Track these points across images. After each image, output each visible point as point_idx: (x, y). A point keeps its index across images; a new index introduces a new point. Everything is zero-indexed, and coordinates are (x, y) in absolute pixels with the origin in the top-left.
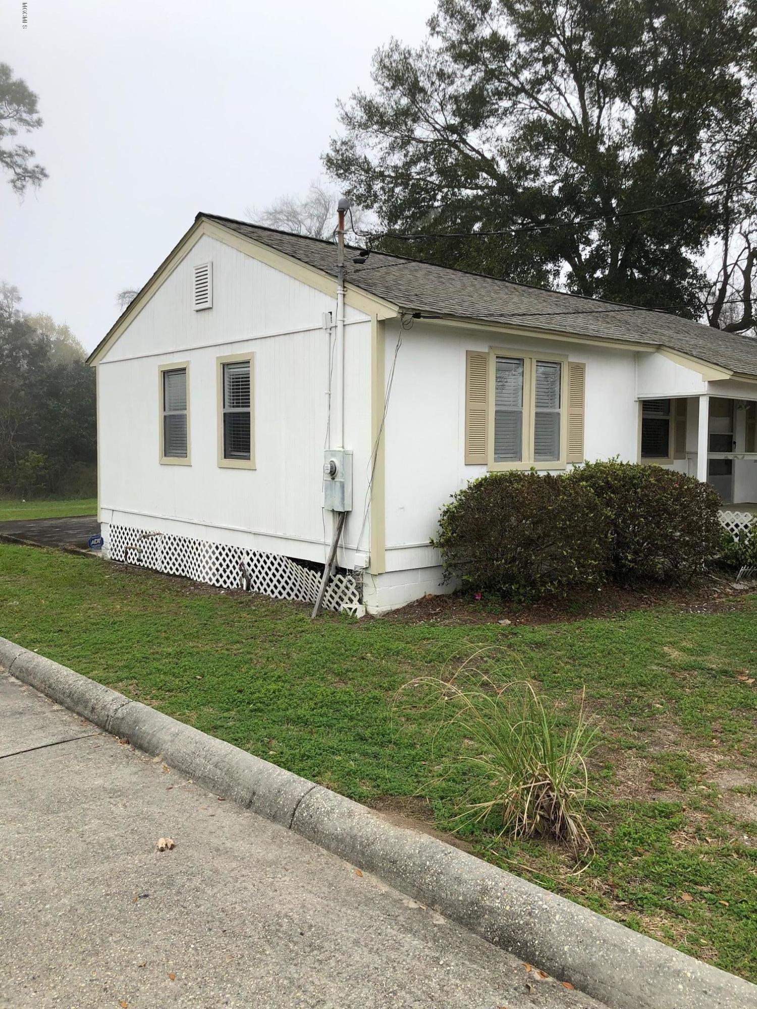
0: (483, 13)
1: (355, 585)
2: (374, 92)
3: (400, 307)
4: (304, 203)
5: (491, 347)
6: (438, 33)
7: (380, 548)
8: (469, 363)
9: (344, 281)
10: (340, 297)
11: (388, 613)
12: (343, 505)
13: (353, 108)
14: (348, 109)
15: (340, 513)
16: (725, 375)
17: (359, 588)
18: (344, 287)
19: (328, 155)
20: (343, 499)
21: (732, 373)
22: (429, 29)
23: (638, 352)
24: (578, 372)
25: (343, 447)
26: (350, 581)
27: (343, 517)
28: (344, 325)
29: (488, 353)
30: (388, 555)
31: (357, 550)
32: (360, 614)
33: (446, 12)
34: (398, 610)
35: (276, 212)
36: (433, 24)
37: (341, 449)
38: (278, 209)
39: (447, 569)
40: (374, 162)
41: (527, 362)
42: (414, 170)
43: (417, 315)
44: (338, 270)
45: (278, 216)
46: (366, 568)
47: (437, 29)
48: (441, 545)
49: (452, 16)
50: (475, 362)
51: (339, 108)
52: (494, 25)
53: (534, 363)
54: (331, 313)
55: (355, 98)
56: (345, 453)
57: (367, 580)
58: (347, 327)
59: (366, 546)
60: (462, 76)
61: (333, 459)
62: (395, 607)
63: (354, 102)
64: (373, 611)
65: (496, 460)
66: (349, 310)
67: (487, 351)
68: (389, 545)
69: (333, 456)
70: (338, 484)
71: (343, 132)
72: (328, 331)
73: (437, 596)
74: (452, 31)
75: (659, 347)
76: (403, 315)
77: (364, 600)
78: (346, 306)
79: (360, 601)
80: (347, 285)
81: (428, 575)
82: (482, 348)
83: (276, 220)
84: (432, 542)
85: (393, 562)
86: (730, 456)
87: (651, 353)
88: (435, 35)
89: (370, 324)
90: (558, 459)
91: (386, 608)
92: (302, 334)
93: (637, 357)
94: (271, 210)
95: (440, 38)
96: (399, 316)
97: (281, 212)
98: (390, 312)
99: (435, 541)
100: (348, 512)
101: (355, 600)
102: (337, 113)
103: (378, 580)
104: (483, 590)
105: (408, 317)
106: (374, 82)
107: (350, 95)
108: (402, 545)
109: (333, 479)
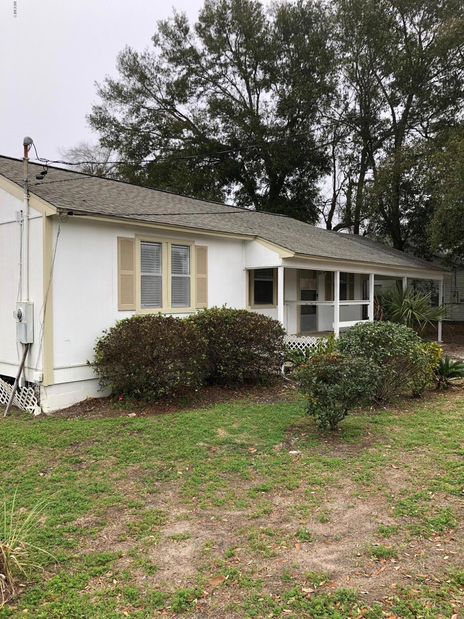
0: (185, 35)
1: (34, 393)
2: (118, 77)
3: (58, 208)
4: (95, 145)
5: (136, 235)
6: (159, 45)
7: (51, 368)
8: (119, 244)
9: (28, 191)
10: (26, 201)
11: (57, 412)
12: (26, 339)
13: (105, 87)
14: (102, 87)
15: (26, 345)
16: (291, 255)
17: (38, 395)
18: (28, 194)
19: (91, 115)
20: (26, 335)
21: (294, 253)
22: (154, 42)
23: (244, 240)
24: (203, 252)
25: (28, 300)
26: (31, 391)
27: (28, 347)
28: (29, 219)
29: (135, 239)
30: (56, 372)
31: (36, 370)
32: (37, 412)
33: (163, 33)
34: (65, 409)
35: (77, 150)
36: (156, 40)
37: (27, 301)
38: (78, 149)
39: (103, 380)
40: (120, 120)
41: (164, 246)
42: (143, 126)
43: (70, 213)
44: (24, 183)
45: (78, 153)
46: (41, 382)
47: (159, 43)
48: (96, 364)
49: (167, 35)
50: (124, 244)
51: (97, 87)
52: (192, 42)
53: (170, 246)
54: (22, 211)
55: (107, 80)
56: (27, 304)
57: (42, 390)
58: (31, 221)
59: (40, 367)
60: (174, 71)
61: (21, 308)
62: (62, 408)
63: (106, 84)
64: (46, 411)
65: (142, 308)
66: (32, 209)
67: (133, 237)
68: (57, 365)
69: (21, 306)
70: (23, 325)
71: (100, 102)
72: (20, 223)
73: (96, 399)
74: (167, 44)
75: (256, 237)
76: (61, 213)
77: (41, 403)
78: (30, 207)
79: (38, 404)
80: (30, 193)
81: (89, 385)
82: (130, 235)
83: (77, 156)
84: (88, 363)
85: (60, 377)
86: (314, 303)
87: (251, 241)
88: (157, 46)
89: (41, 219)
90: (190, 306)
91: (55, 408)
92: (6, 225)
93: (244, 243)
94: (74, 149)
95: (160, 48)
96: (58, 214)
97: (80, 151)
98: (52, 211)
99: (90, 362)
100: (31, 344)
101: (36, 403)
102: (95, 90)
103: (48, 390)
104: (124, 393)
105: (65, 214)
106: (118, 72)
107: (104, 79)
108: (68, 365)
109: (20, 321)
